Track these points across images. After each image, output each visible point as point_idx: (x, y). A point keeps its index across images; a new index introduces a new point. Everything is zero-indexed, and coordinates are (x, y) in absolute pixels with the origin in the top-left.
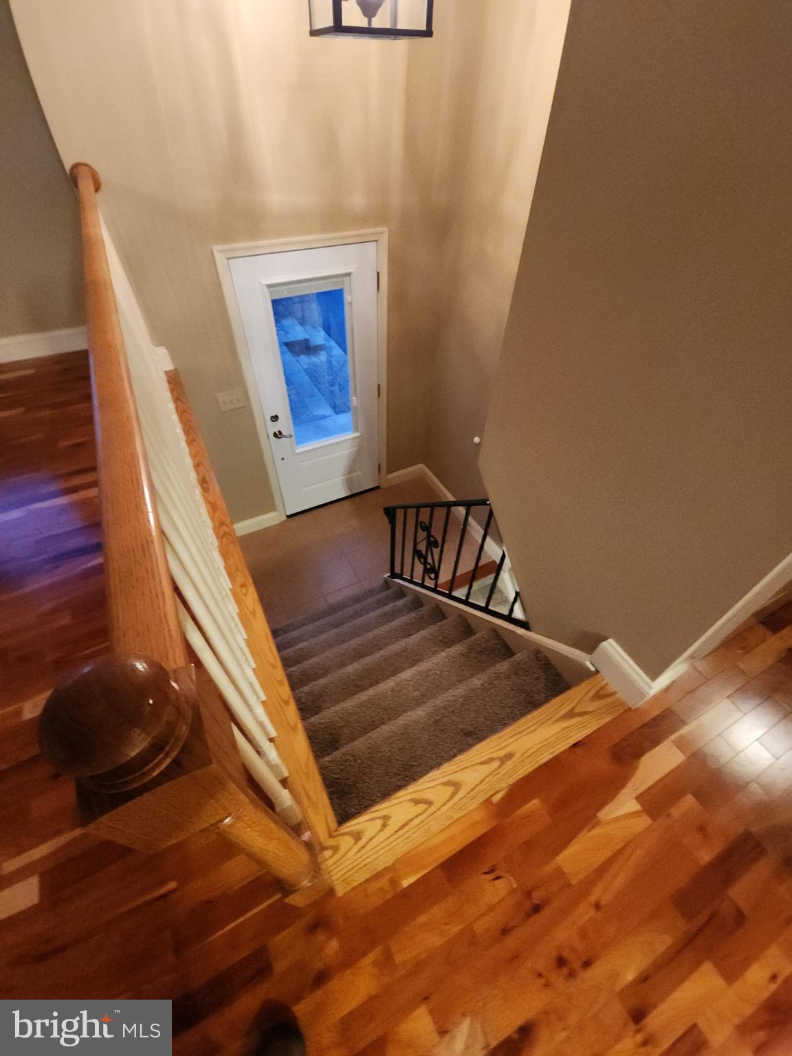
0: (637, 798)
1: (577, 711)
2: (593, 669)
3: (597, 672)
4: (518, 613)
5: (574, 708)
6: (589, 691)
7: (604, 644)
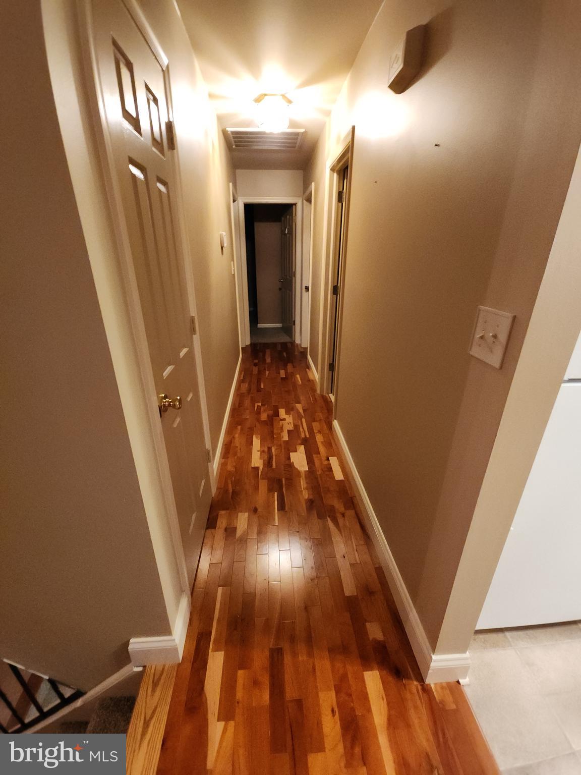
0: (219, 720)
1: (148, 718)
2: (140, 669)
3: (144, 667)
4: (67, 693)
5: (145, 718)
6: (147, 691)
7: (130, 647)
